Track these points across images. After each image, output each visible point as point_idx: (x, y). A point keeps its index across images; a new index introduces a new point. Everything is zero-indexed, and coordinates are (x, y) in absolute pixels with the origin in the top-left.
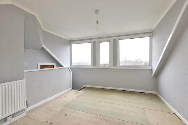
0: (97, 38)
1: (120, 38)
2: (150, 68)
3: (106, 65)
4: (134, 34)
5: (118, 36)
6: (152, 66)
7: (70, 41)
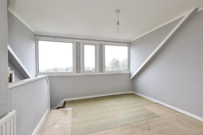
0: (82, 39)
1: (106, 43)
2: (128, 72)
3: (92, 71)
4: (118, 42)
5: (105, 41)
6: (130, 71)
7: (36, 35)
